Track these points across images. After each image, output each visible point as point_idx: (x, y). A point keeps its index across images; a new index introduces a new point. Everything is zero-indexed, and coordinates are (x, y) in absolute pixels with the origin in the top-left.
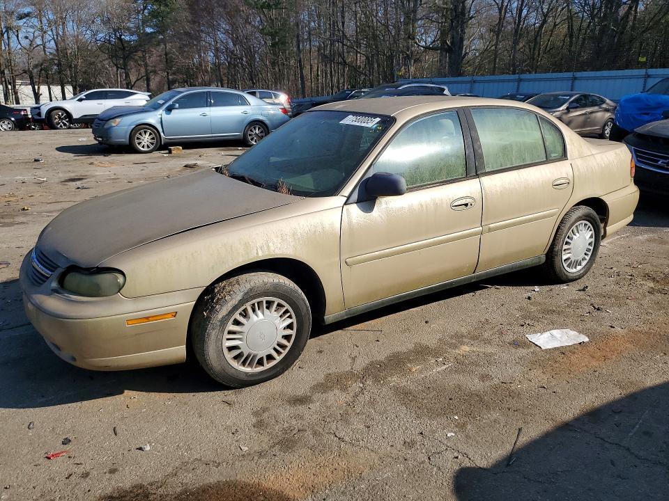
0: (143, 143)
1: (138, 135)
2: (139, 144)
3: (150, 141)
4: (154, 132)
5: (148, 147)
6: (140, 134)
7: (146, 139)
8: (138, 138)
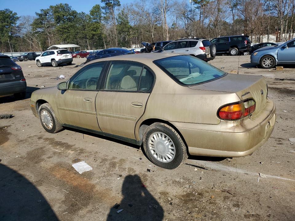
0: (266, 64)
1: (264, 60)
2: (264, 64)
3: (270, 63)
4: (273, 59)
5: (268, 66)
6: (266, 60)
7: (268, 62)
8: (264, 62)
